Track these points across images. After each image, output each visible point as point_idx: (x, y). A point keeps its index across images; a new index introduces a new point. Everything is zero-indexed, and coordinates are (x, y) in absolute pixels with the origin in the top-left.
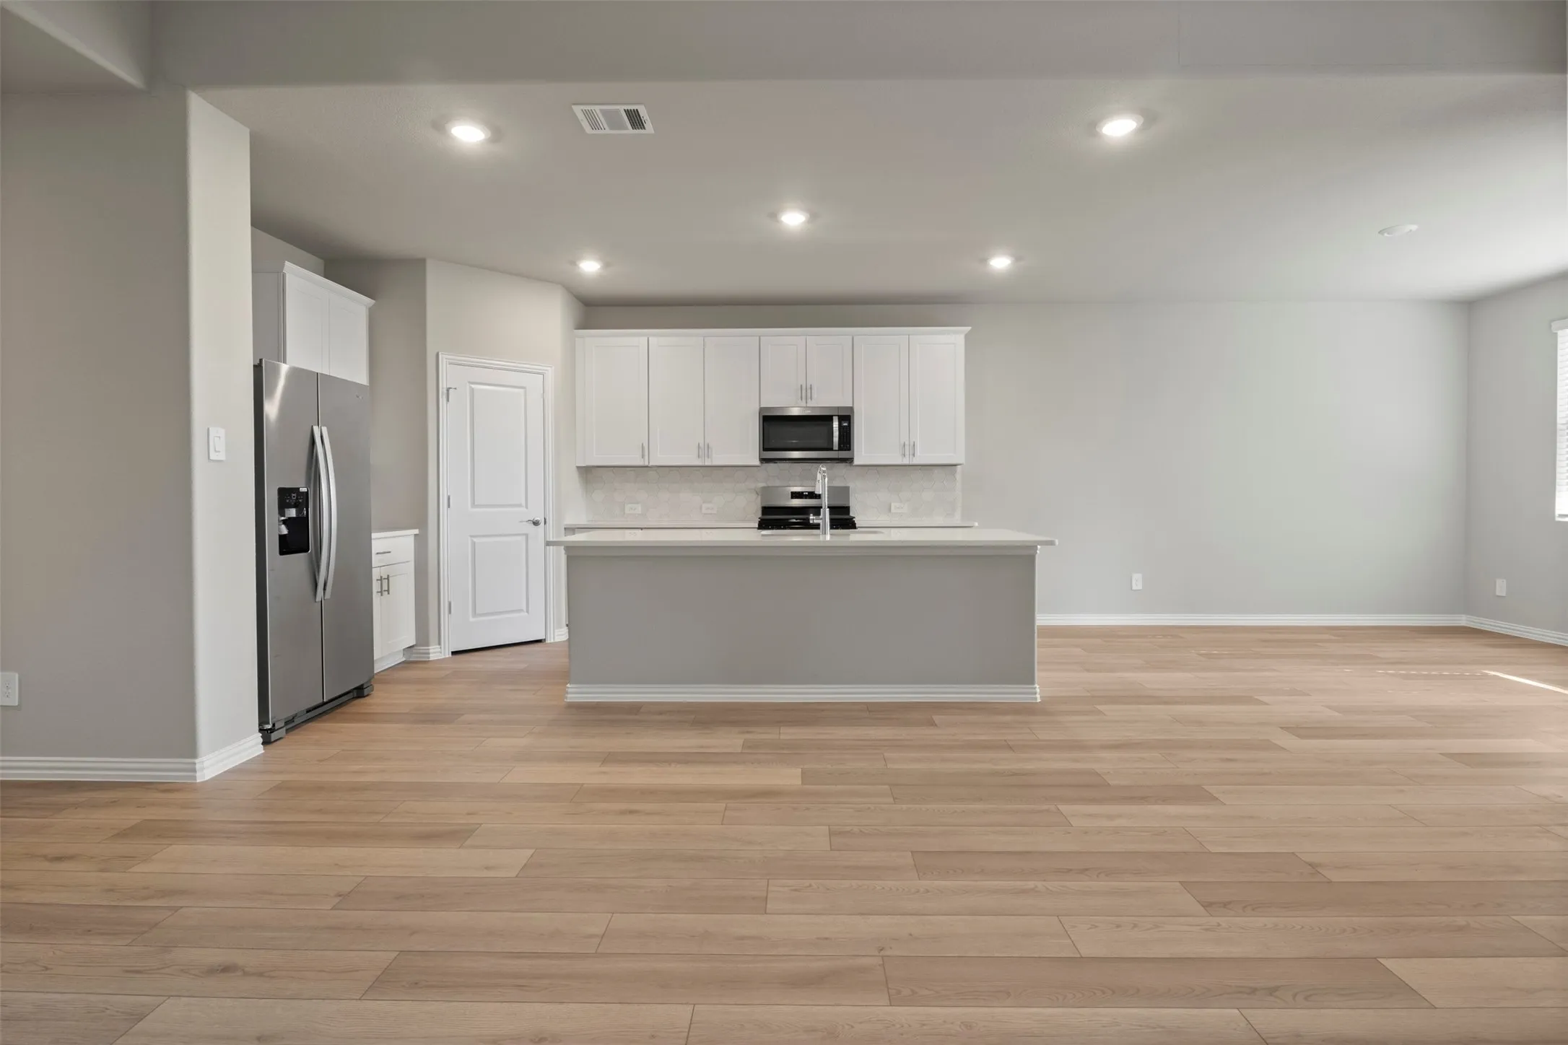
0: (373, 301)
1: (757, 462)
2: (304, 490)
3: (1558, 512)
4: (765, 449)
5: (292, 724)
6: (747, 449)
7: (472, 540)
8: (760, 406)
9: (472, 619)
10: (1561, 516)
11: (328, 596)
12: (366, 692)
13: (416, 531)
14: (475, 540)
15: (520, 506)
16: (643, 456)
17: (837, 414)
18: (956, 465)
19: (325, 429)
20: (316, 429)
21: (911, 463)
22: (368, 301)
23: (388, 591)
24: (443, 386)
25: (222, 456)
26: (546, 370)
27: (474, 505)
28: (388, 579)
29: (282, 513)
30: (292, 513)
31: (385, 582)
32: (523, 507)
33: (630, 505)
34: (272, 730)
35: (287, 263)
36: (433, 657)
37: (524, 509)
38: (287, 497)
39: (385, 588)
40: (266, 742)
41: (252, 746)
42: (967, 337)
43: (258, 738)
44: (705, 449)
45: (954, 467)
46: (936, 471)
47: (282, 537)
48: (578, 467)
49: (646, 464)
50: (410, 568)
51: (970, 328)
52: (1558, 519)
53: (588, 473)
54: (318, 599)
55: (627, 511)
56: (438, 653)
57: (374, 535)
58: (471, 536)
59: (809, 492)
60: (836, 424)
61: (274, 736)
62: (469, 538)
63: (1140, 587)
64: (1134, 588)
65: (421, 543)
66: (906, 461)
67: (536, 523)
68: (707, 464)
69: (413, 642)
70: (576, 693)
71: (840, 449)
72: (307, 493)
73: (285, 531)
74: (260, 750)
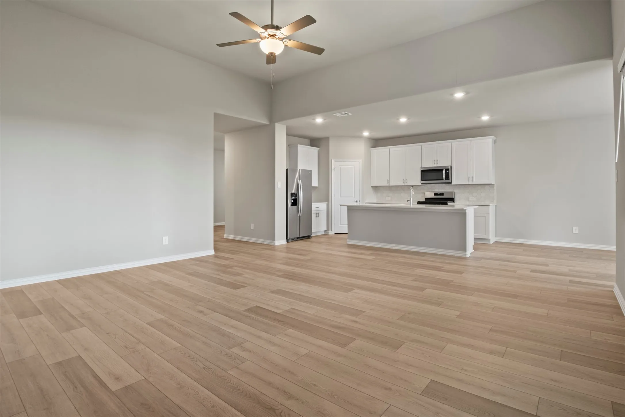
0: (319, 148)
1: (421, 184)
2: (296, 193)
4: (422, 180)
5: (293, 240)
6: (417, 180)
8: (421, 167)
9: (340, 226)
11: (301, 215)
12: (310, 237)
13: (327, 203)
15: (353, 197)
16: (388, 183)
17: (445, 168)
19: (301, 181)
20: (299, 180)
21: (472, 184)
22: (318, 149)
23: (318, 216)
24: (333, 167)
25: (280, 187)
26: (360, 161)
28: (318, 213)
29: (291, 198)
30: (294, 198)
31: (317, 214)
33: (387, 197)
34: (289, 240)
35: (298, 145)
36: (330, 234)
38: (292, 195)
39: (317, 216)
40: (287, 242)
41: (284, 242)
43: (286, 240)
44: (405, 181)
45: (492, 185)
46: (487, 187)
47: (292, 203)
48: (372, 186)
49: (389, 185)
50: (325, 212)
53: (376, 188)
54: (299, 215)
55: (387, 199)
56: (331, 233)
57: (312, 203)
59: (440, 194)
60: (444, 172)
61: (289, 241)
63: (577, 232)
64: (574, 232)
65: (328, 205)
66: (470, 183)
67: (357, 202)
68: (406, 185)
69: (326, 230)
70: (349, 242)
71: (446, 179)
72: (296, 194)
73: (292, 201)
74: (286, 243)
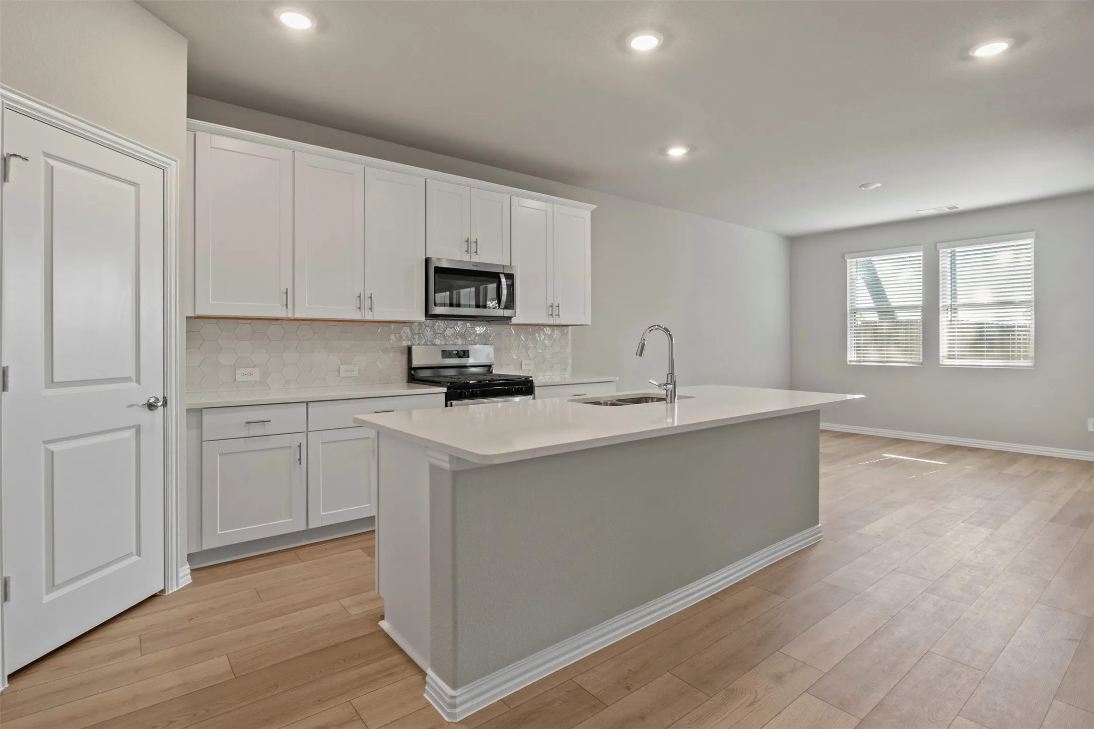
1: (423, 319)
3: (848, 359)
4: (436, 304)
7: (46, 449)
8: (426, 256)
10: (850, 361)
14: (52, 447)
16: (286, 307)
17: (503, 271)
18: (567, 326)
26: (170, 165)
27: (51, 382)
32: (132, 381)
33: (242, 370)
37: (134, 385)
42: (593, 213)
44: (366, 303)
45: (567, 327)
48: (187, 318)
49: (290, 315)
51: (595, 206)
52: (849, 363)
53: (196, 328)
55: (239, 378)
58: (45, 442)
59: (459, 351)
60: (504, 282)
62: (42, 445)
66: (552, 321)
67: (151, 406)
71: (506, 307)
